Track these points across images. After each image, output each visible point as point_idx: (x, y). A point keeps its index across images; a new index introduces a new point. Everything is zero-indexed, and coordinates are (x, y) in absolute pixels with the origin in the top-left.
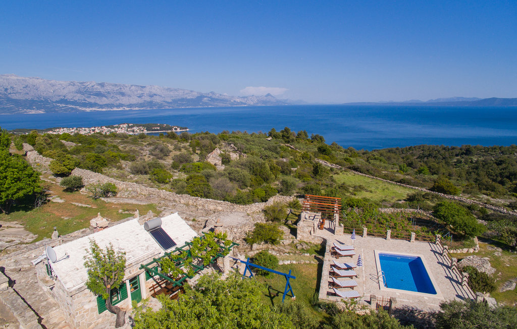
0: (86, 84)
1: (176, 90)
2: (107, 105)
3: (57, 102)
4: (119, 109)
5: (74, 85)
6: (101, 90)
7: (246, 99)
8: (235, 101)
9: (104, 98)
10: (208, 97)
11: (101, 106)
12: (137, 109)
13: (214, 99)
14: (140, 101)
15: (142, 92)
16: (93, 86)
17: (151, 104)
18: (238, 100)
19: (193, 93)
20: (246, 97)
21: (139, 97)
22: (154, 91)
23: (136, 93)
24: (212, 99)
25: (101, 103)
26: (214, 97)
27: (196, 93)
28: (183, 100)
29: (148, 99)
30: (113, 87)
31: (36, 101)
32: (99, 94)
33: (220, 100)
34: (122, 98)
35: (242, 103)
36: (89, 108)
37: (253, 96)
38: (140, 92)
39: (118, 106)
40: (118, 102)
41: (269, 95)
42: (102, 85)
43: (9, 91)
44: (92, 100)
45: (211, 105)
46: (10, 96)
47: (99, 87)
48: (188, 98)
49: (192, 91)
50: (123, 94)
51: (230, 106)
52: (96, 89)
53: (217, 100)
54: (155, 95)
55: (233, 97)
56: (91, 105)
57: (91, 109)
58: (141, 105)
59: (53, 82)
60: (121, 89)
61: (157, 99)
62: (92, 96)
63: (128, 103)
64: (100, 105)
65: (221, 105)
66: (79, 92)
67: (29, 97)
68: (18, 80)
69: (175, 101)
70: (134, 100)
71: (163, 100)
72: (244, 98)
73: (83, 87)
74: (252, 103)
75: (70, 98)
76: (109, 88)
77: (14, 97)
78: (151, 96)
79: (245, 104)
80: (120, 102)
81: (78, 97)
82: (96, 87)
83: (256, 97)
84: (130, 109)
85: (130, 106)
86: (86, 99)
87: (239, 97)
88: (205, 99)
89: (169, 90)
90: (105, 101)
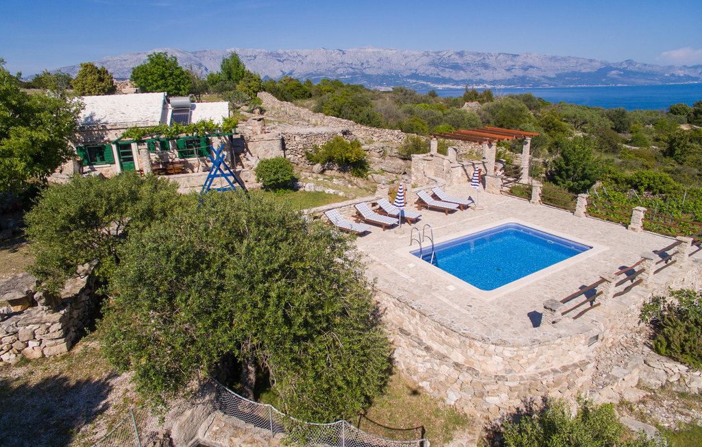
0: (440, 54)
1: (564, 59)
2: (463, 81)
3: (408, 77)
4: (479, 87)
5: (428, 55)
6: (459, 62)
8: (673, 75)
9: (462, 72)
10: (620, 70)
11: (457, 83)
12: (503, 87)
13: (631, 72)
14: (508, 76)
15: (513, 64)
16: (449, 56)
17: (523, 80)
18: (681, 73)
19: (593, 63)
21: (508, 70)
22: (530, 62)
23: (504, 65)
24: (627, 73)
25: (457, 79)
26: (630, 68)
27: (598, 64)
28: (574, 74)
29: (520, 73)
30: (475, 57)
31: (387, 76)
32: (456, 67)
33: (642, 73)
34: (485, 71)
36: (442, 84)
38: (510, 63)
39: (478, 83)
40: (478, 78)
42: (461, 54)
43: (364, 66)
44: (447, 74)
45: (622, 83)
46: (364, 71)
47: (457, 57)
48: (584, 71)
49: (591, 61)
50: (486, 66)
51: (660, 83)
52: (453, 59)
53: (635, 74)
54: (531, 67)
55: (670, 67)
56: (445, 81)
57: (444, 86)
58: (510, 82)
59: (406, 52)
60: (484, 59)
61: (534, 74)
62: (447, 70)
63: (491, 79)
64: (455, 81)
65: (642, 82)
66: (433, 64)
67: (381, 72)
68: (373, 52)
69: (560, 77)
70: (501, 75)
71: (542, 74)
72: (696, 67)
73: (437, 57)
75: (422, 72)
76: (468, 58)
77: (368, 72)
78: (525, 69)
79: (696, 79)
80: (482, 77)
81: (431, 71)
82: (453, 57)
84: (492, 86)
85: (494, 82)
86: (440, 73)
88: (614, 72)
89: (554, 59)
90: (462, 75)
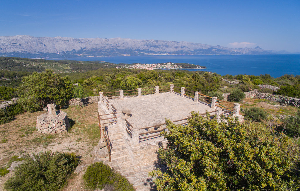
0: (149, 41)
1: (196, 44)
2: (159, 52)
3: (136, 50)
4: (165, 55)
5: (144, 42)
6: (156, 44)
7: (241, 50)
8: (233, 51)
9: (158, 48)
10: (216, 49)
11: (156, 53)
12: (174, 54)
13: (220, 50)
14: (176, 50)
15: (178, 45)
16: (152, 42)
17: (182, 52)
18: (235, 51)
19: (207, 46)
20: (241, 49)
21: (176, 48)
22: (184, 45)
23: (174, 46)
24: (218, 50)
25: (156, 51)
26: (219, 48)
27: (209, 46)
28: (200, 50)
29: (180, 49)
30: (162, 43)
31: (127, 50)
32: (155, 46)
33: (223, 50)
34: (167, 48)
35: (238, 53)
36: (150, 53)
37: (246, 48)
38: (176, 45)
39: (164, 53)
40: (164, 51)
41: (257, 47)
42: (157, 41)
43: (117, 46)
44: (152, 49)
45: (217, 53)
46: (117, 48)
47: (155, 42)
48: (203, 49)
49: (206, 45)
50: (167, 46)
51: (229, 54)
52: (154, 43)
53: (221, 50)
54: (185, 47)
55: (232, 48)
56: (151, 52)
57: (151, 54)
58: (176, 52)
59: (135, 40)
60: (166, 43)
61: (185, 49)
62: (152, 48)
63: (170, 51)
65: (224, 53)
66: (146, 45)
67: (124, 48)
68: (121, 40)
69: (195, 51)
70: (173, 50)
71: (188, 49)
72: (239, 49)
73: (148, 42)
74: (245, 53)
75: (142, 48)
76: (160, 43)
77: (119, 48)
78: (182, 48)
79: (240, 53)
80: (166, 50)
81: (145, 48)
82: (154, 42)
83: (248, 49)
84: (170, 54)
85: (170, 53)
86: (149, 49)
87: (236, 49)
88: (214, 49)
89: (193, 44)
90: (158, 50)
